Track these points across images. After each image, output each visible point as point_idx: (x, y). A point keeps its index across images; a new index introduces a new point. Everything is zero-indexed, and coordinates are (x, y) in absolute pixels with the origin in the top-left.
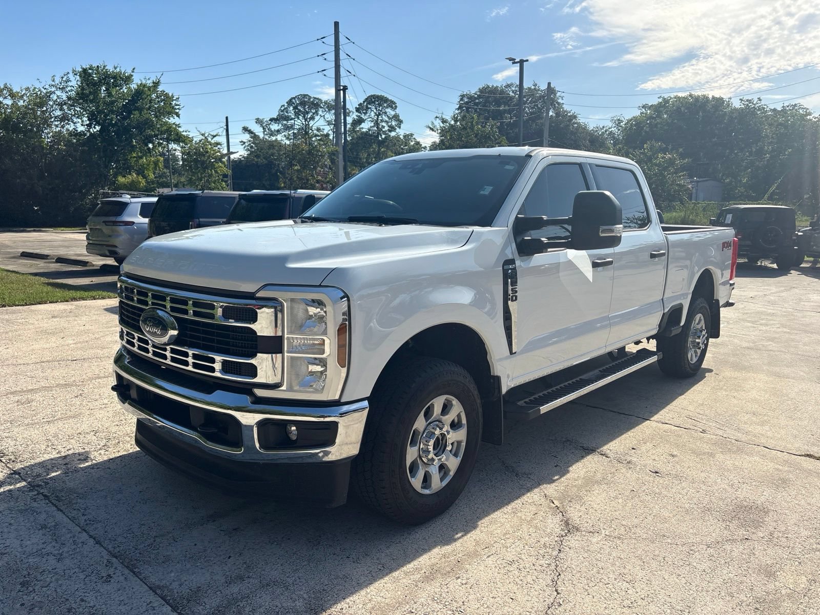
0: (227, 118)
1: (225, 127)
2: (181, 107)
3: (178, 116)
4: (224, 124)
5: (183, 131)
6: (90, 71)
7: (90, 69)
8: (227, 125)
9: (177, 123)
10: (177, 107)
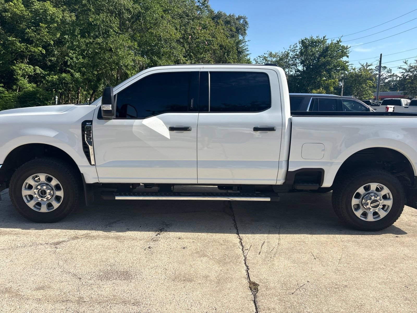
0: (381, 55)
1: (379, 60)
2: (349, 52)
3: (348, 57)
4: (379, 59)
5: (350, 65)
6: (305, 41)
7: (305, 40)
8: (381, 59)
9: (347, 61)
10: (347, 52)
